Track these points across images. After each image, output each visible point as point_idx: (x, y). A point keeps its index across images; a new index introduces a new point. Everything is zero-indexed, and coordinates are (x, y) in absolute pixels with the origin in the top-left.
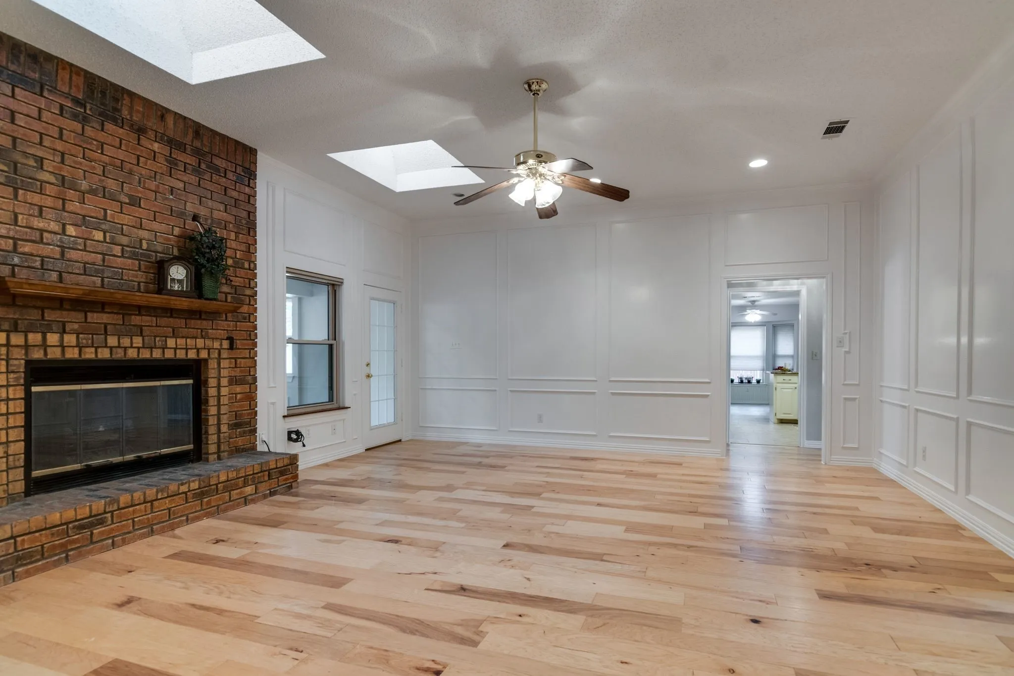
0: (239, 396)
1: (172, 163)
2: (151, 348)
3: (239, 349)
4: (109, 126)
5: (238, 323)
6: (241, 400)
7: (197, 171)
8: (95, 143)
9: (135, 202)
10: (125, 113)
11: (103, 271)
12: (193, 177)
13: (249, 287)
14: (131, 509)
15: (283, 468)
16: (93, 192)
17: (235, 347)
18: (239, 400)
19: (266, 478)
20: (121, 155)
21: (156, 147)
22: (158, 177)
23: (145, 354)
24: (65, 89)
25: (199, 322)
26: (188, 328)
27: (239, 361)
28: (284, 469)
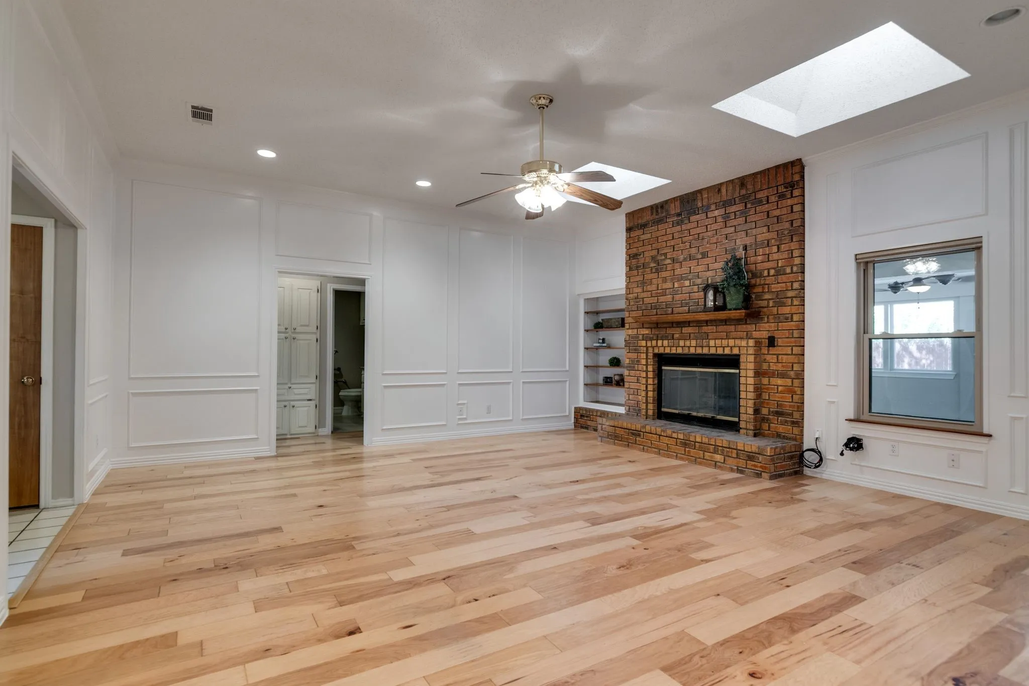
0: (780, 388)
1: (726, 217)
2: (702, 347)
3: (780, 346)
4: (693, 218)
5: (780, 324)
6: (782, 392)
7: (744, 213)
8: (686, 231)
9: (705, 255)
10: (700, 204)
11: (689, 302)
12: (741, 219)
13: (792, 289)
14: (651, 435)
15: (751, 454)
16: (685, 259)
17: (776, 345)
18: (781, 391)
19: (735, 455)
20: (698, 230)
21: (716, 213)
22: (718, 232)
23: (699, 351)
24: (673, 212)
25: (745, 326)
26: (737, 332)
27: (780, 357)
28: (753, 456)
